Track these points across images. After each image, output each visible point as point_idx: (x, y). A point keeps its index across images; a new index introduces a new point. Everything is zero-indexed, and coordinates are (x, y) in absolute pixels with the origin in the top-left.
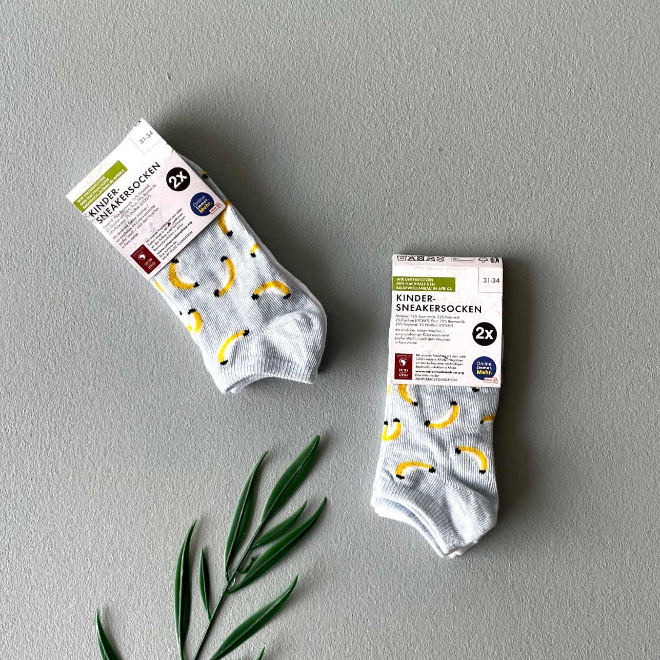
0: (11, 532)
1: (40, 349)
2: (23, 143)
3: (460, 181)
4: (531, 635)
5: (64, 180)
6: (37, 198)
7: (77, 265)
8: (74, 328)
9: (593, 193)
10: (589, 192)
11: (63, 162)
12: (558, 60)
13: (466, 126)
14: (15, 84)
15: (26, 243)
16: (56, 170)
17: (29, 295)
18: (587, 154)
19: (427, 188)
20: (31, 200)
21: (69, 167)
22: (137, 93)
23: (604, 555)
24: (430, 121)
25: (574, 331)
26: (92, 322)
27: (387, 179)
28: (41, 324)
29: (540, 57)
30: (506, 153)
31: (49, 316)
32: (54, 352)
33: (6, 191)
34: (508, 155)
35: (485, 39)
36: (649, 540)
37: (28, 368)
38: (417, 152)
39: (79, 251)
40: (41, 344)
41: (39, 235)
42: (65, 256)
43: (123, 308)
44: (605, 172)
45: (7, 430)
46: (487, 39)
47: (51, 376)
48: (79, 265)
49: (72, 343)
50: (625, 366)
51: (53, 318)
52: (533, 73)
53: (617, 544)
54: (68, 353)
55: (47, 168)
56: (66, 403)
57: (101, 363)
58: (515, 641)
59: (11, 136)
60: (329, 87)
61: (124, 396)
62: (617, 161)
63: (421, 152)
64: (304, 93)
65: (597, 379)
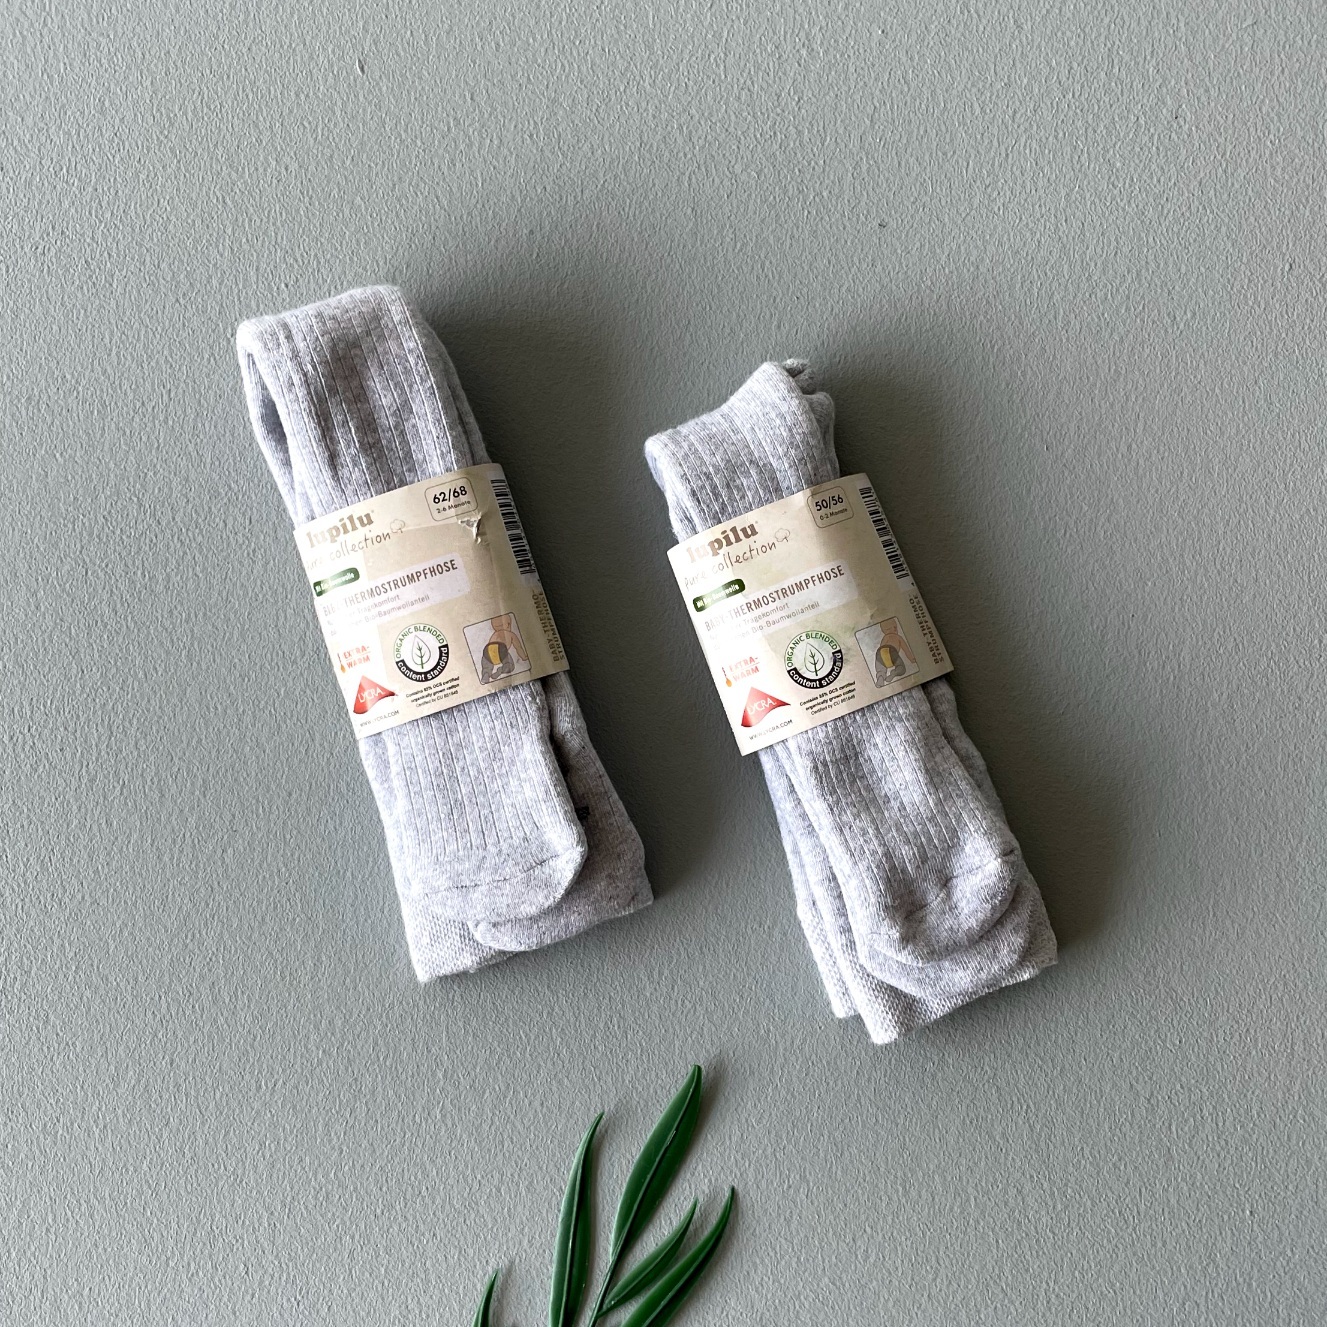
0: (13, 938)
1: (86, 583)
2: (73, 184)
3: (919, 286)
4: (1028, 1176)
5: (148, 259)
6: (94, 291)
7: (166, 423)
8: (155, 544)
9: (1175, 318)
10: (1169, 315)
11: (148, 223)
12: (1116, 61)
13: (934, 180)
14: (62, 71)
15: (68, 377)
16: (133, 239)
17: (70, 478)
18: (1165, 244)
19: (853, 297)
20: (83, 294)
21: (159, 234)
22: (297, 95)
23: (1175, 1022)
24: (864, 169)
25: (1129, 585)
26: (190, 534)
27: (777, 278)
28: (91, 534)
29: (1080, 54)
30: (1009, 235)
31: (106, 520)
32: (114, 590)
33: (34, 276)
34: (1012, 239)
35: (975, 15)
36: (1264, 997)
37: (61, 620)
38: (837, 228)
39: (172, 396)
40: (90, 573)
41: (96, 362)
42: (143, 403)
43: (252, 509)
44: (1201, 278)
45: (15, 739)
46: (979, 16)
47: (105, 637)
48: (170, 423)
49: (149, 573)
50: (1227, 654)
51: (114, 523)
52: (1066, 84)
53: (1201, 1001)
54: (140, 592)
55: (117, 234)
56: (133, 689)
57: (205, 614)
58: (995, 1187)
59: (51, 169)
60: (670, 97)
61: (246, 679)
62: (1224, 258)
63: (844, 229)
64: (621, 107)
65: (1172, 678)
